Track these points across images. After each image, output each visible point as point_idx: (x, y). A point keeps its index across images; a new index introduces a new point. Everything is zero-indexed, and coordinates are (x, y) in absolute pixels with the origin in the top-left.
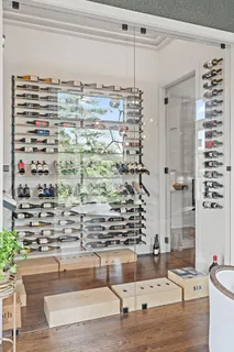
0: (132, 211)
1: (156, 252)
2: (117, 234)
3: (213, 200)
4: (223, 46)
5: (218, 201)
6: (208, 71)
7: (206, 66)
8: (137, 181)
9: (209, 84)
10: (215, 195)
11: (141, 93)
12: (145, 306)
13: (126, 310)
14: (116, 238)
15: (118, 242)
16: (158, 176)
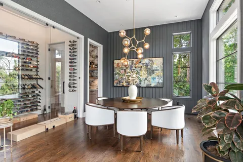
0: (34, 96)
1: (45, 112)
2: (27, 107)
3: (73, 89)
4: (78, 38)
5: (75, 89)
6: (71, 44)
7: (70, 42)
8: (36, 82)
9: (72, 48)
10: (74, 87)
11: (38, 45)
12: (54, 127)
13: (47, 129)
14: (26, 109)
15: (27, 111)
16: (45, 81)
